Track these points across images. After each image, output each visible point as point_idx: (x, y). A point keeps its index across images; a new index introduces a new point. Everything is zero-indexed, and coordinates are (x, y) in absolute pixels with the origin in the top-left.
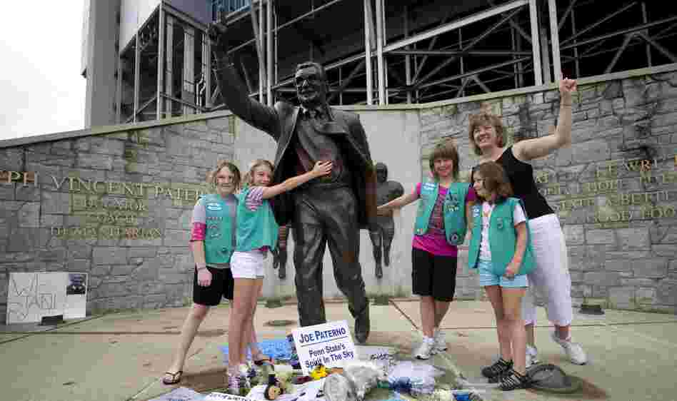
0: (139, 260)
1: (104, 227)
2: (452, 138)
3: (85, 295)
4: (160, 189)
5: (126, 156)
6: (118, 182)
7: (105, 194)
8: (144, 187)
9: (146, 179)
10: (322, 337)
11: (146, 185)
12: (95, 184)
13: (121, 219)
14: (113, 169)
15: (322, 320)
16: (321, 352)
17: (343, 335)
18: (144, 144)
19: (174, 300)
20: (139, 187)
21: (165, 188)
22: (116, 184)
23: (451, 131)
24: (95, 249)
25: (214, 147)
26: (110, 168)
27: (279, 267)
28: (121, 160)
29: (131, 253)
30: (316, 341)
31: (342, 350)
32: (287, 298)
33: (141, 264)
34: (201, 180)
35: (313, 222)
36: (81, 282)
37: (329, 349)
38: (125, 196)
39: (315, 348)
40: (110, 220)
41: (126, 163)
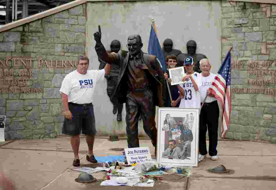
0: (30, 108)
1: (12, 87)
2: (242, 26)
3: (4, 128)
5: (23, 41)
6: (18, 59)
7: (12, 67)
8: (32, 61)
9: (32, 55)
10: (137, 153)
12: (7, 61)
13: (20, 82)
14: (15, 51)
15: (137, 145)
16: (136, 158)
17: (146, 153)
18: (32, 32)
19: (50, 134)
20: (29, 61)
21: (44, 60)
22: (17, 60)
23: (241, 22)
24: (8, 101)
26: (13, 50)
27: (117, 113)
28: (19, 44)
29: (26, 103)
30: (134, 154)
31: (145, 159)
32: (122, 135)
33: (31, 110)
34: (65, 53)
35: (134, 105)
36: (2, 121)
37: (140, 158)
38: (22, 68)
39: (134, 157)
40: (15, 83)
41: (22, 45)
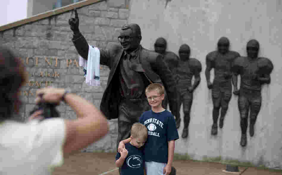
1: (32, 89)
4: (69, 60)
5: (48, 36)
7: (33, 66)
8: (59, 60)
9: (59, 53)
11: (60, 58)
12: (27, 59)
13: (43, 84)
18: (60, 26)
20: (55, 59)
21: (73, 60)
22: (40, 58)
25: (112, 22)
38: (45, 67)
40: (36, 85)
